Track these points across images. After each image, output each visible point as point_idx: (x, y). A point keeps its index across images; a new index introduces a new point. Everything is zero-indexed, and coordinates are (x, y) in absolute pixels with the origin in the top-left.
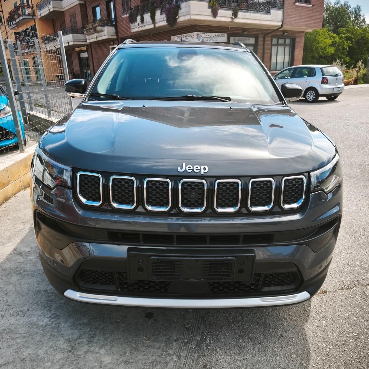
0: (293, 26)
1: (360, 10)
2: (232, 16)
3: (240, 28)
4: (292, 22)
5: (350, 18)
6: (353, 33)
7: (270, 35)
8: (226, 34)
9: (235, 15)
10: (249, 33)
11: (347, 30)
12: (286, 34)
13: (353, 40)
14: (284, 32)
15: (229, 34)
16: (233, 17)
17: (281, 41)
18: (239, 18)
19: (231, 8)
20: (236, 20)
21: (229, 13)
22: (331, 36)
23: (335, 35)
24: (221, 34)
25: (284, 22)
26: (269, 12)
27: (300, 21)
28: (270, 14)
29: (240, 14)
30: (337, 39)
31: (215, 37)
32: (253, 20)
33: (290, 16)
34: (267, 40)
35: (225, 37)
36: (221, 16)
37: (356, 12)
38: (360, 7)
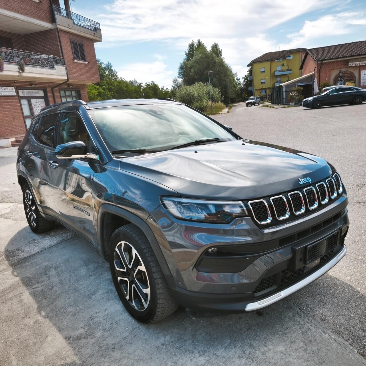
0: (77, 80)
1: (111, 66)
2: (19, 70)
3: (26, 81)
4: (75, 76)
5: (105, 73)
6: (111, 85)
7: (57, 88)
8: (13, 88)
9: (22, 69)
10: (37, 86)
11: (107, 83)
12: (71, 87)
13: (114, 90)
14: (69, 85)
15: (16, 87)
16: (21, 71)
17: (68, 93)
18: (26, 72)
19: (16, 63)
20: (24, 74)
21: (16, 67)
22: (95, 88)
23: (98, 87)
24: (8, 87)
25: (69, 77)
26: (54, 67)
27: (82, 76)
28: (55, 69)
29: (27, 68)
30: (101, 90)
31: (3, 91)
32: (40, 75)
33: (72, 71)
34: (55, 93)
35: (13, 90)
36: (7, 71)
37: (108, 67)
38: (110, 64)
